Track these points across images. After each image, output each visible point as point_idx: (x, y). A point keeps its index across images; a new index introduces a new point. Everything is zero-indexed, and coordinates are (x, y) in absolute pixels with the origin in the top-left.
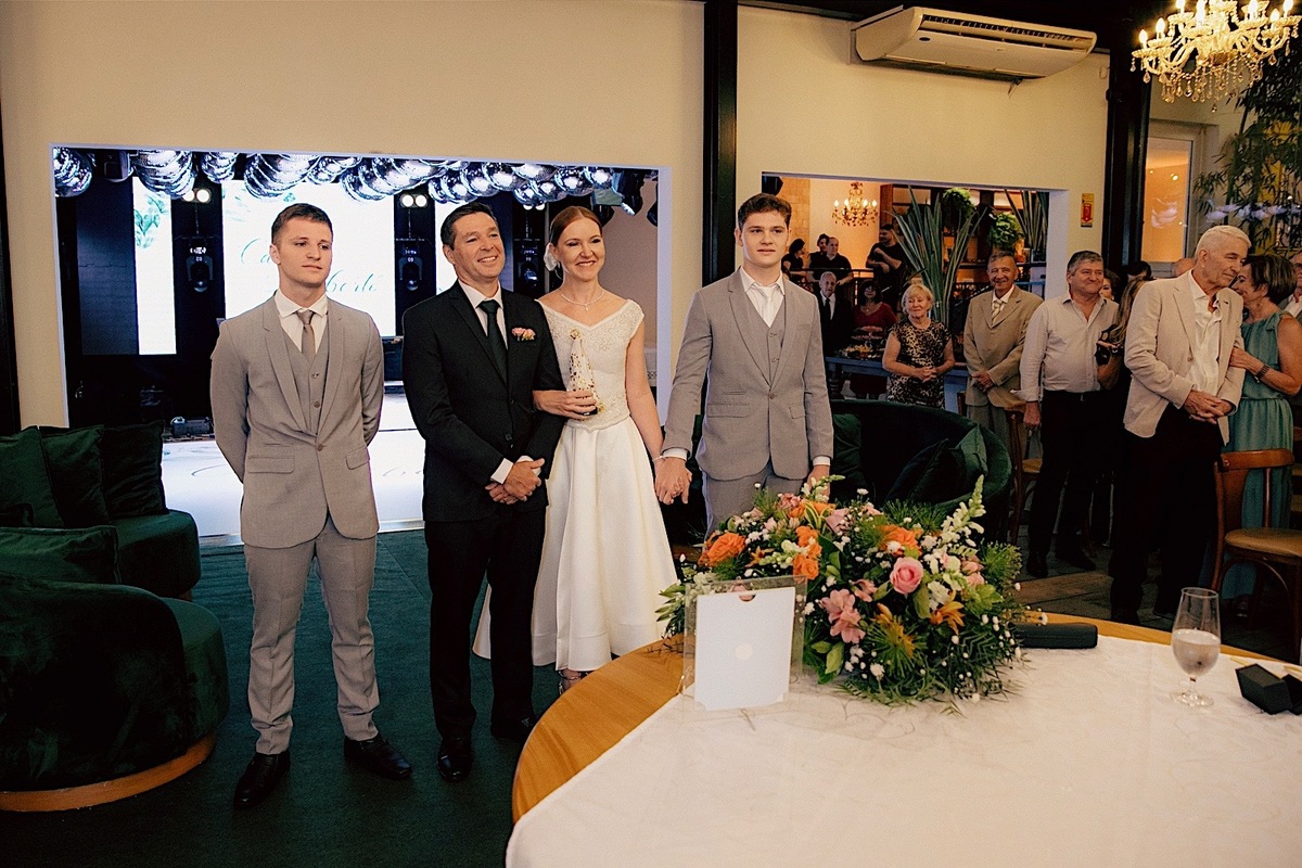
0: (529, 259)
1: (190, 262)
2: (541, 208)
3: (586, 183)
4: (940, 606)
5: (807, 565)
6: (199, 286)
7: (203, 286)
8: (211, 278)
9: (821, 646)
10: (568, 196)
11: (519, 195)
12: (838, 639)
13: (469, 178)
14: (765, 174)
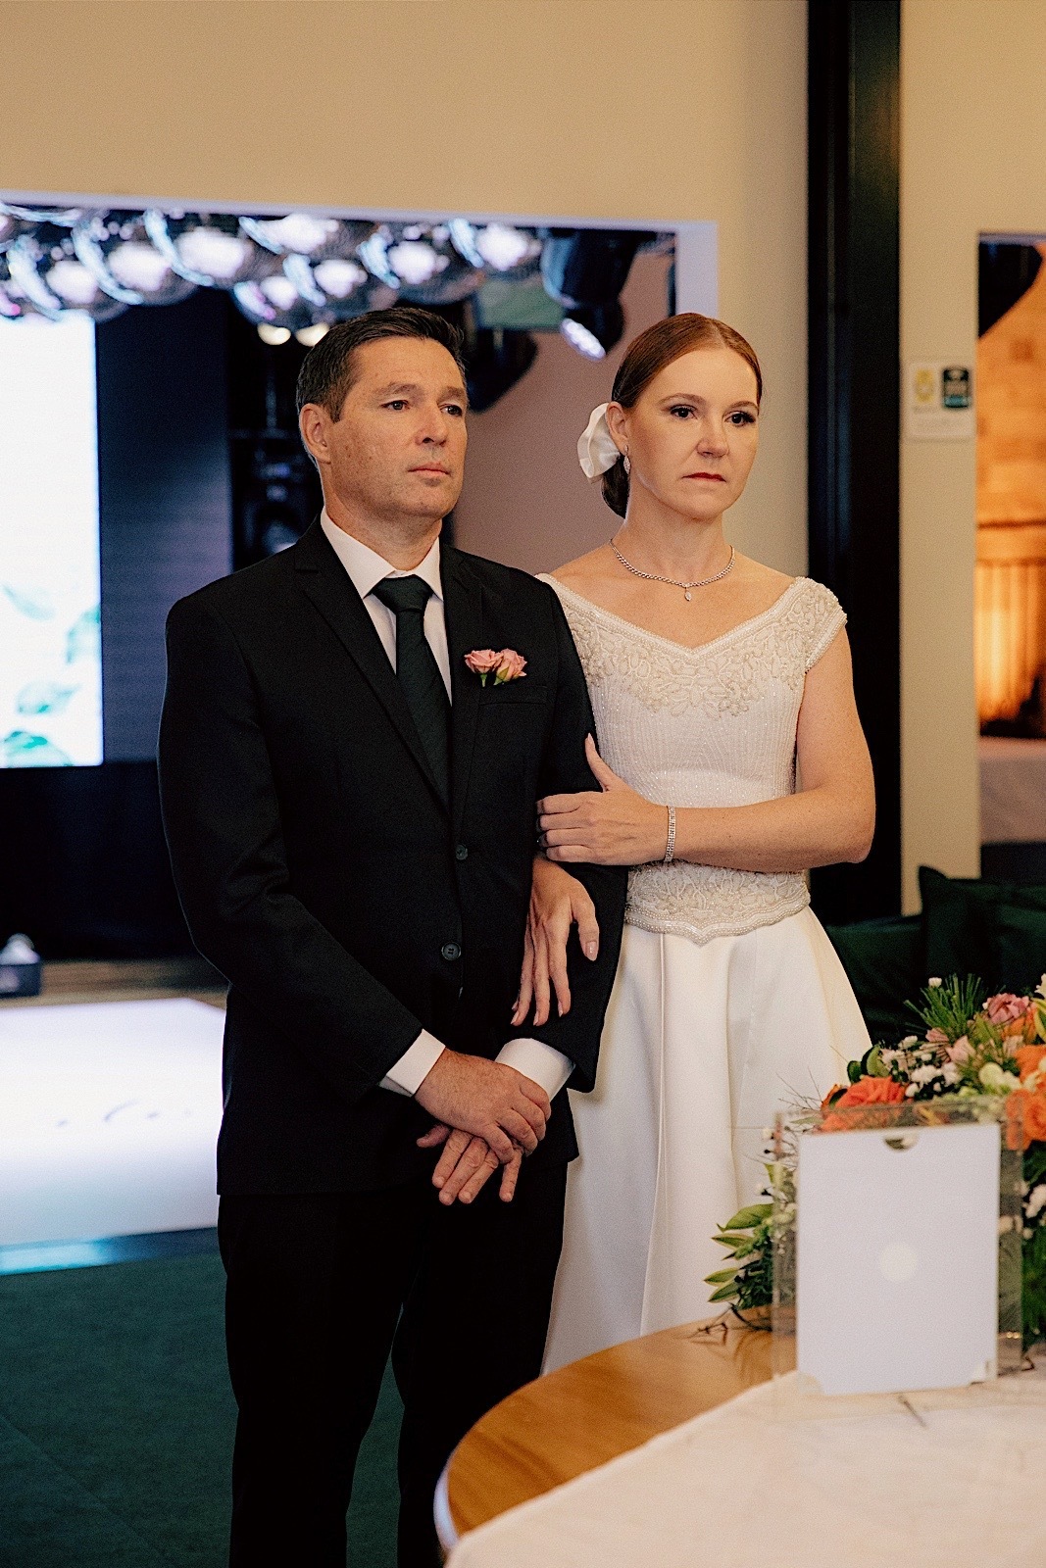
0: (277, 493)
2: (314, 335)
3: (458, 263)
11: (247, 297)
14: (984, 239)
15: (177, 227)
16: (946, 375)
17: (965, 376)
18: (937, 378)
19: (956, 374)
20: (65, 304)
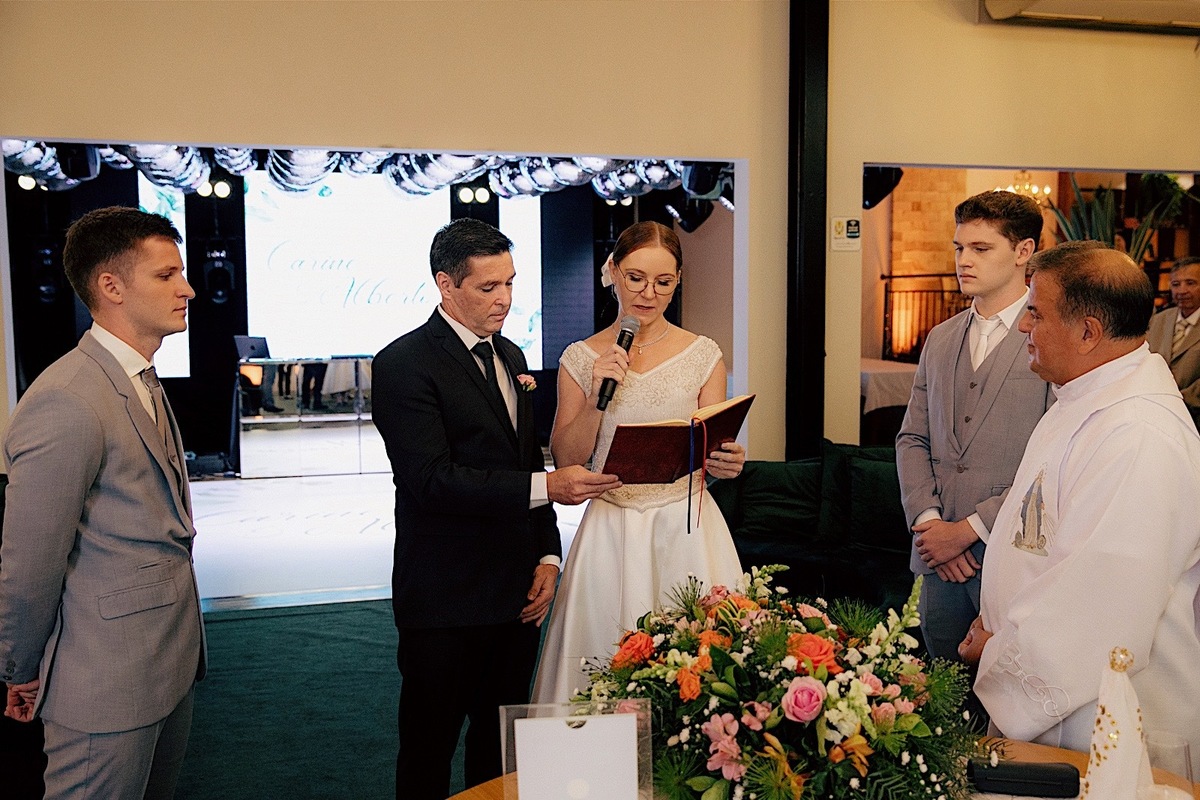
1: (207, 268)
2: (627, 202)
4: (845, 738)
5: (689, 681)
6: (217, 297)
7: (223, 296)
8: (233, 287)
9: (697, 783)
10: (654, 190)
11: (597, 188)
12: (718, 775)
13: (531, 170)
14: (867, 165)
15: (553, 162)
16: (849, 223)
17: (857, 224)
18: (845, 225)
19: (853, 223)
20: (521, 192)
